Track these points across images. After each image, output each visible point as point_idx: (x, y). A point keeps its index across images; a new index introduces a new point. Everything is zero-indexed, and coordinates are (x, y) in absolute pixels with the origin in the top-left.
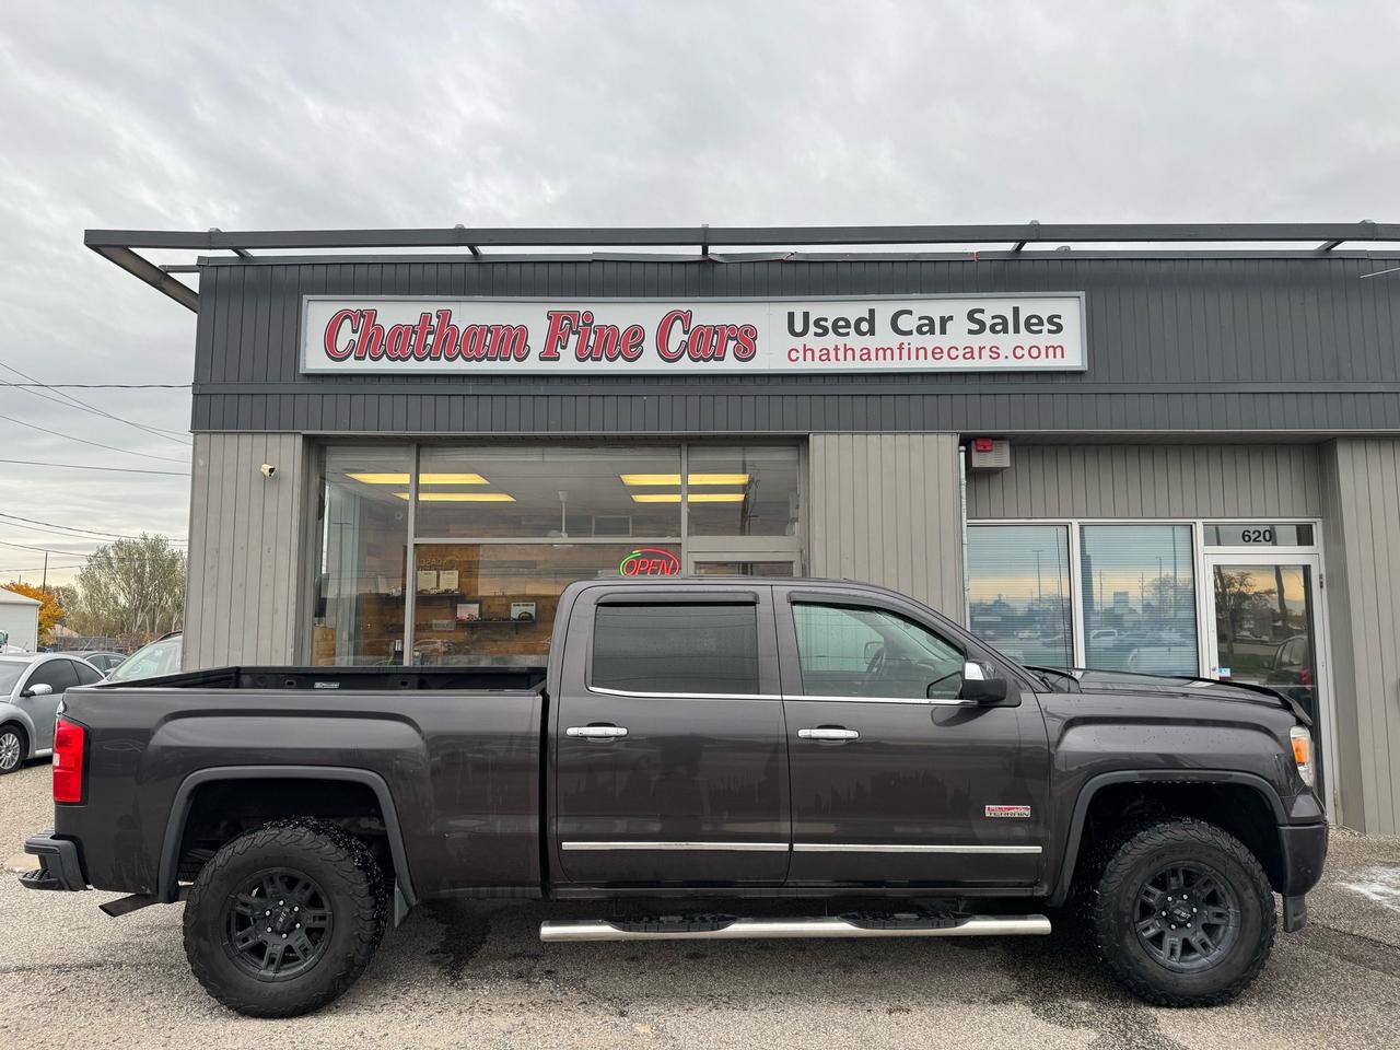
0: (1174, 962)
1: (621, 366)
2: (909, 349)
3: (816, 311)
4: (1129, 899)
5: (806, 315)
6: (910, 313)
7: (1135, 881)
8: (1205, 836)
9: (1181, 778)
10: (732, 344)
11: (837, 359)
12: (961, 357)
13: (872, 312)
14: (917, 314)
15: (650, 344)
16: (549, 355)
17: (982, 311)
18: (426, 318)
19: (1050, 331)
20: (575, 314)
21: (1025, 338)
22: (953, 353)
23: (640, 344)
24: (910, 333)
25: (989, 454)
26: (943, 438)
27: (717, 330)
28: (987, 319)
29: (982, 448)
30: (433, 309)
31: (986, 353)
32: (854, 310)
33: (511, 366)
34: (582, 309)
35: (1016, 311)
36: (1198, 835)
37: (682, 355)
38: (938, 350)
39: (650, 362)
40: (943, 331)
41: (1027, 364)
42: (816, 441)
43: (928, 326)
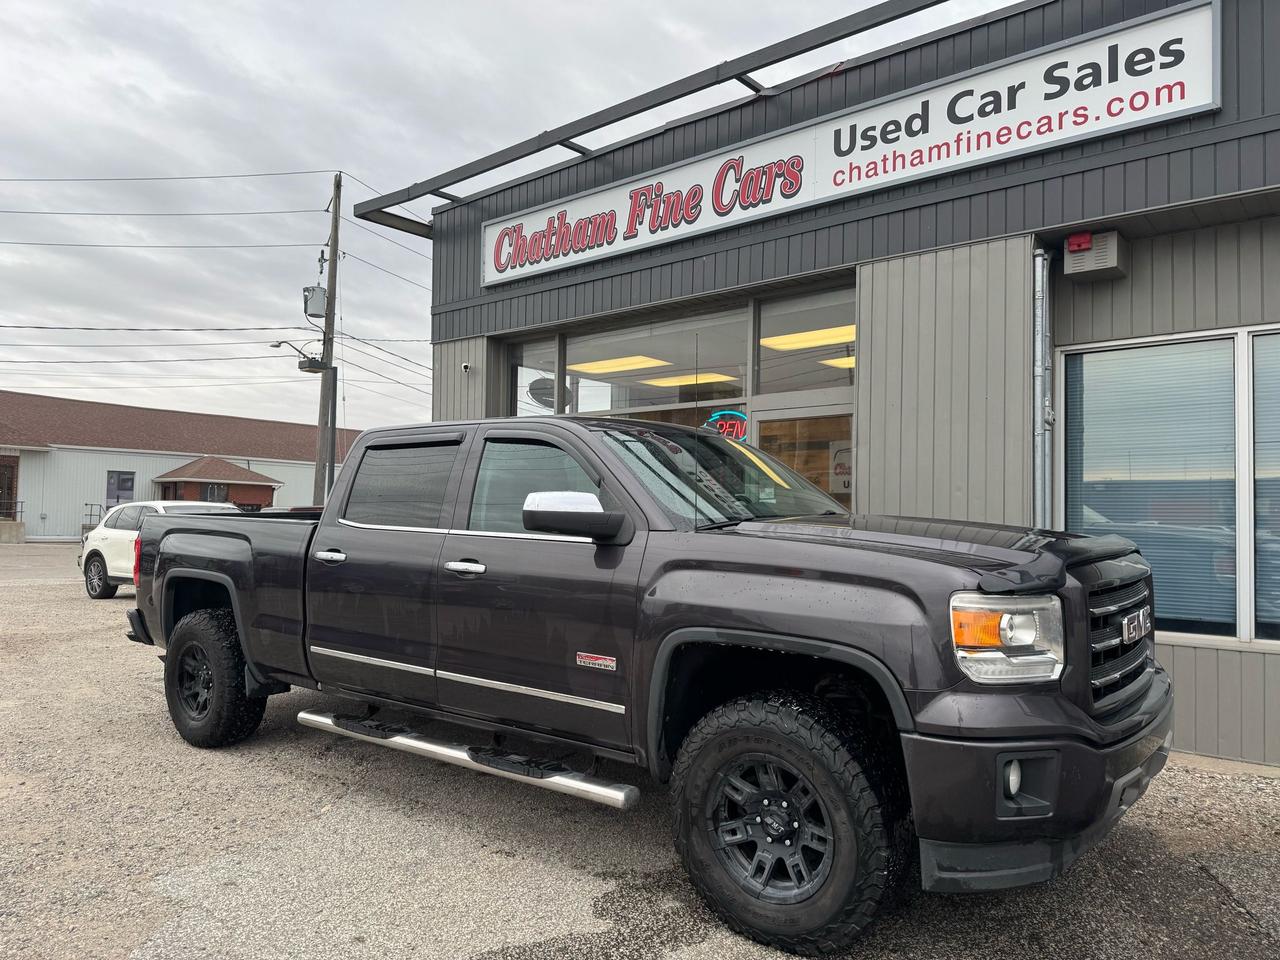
0: (757, 884)
1: (684, 230)
2: (969, 138)
3: (863, 121)
4: (697, 787)
5: (853, 129)
6: (970, 93)
7: (704, 766)
8: (789, 725)
9: (765, 644)
10: (779, 181)
11: (885, 172)
12: (1034, 133)
13: (925, 105)
14: (978, 94)
15: (707, 203)
16: (631, 234)
17: (1064, 65)
18: (551, 221)
19: (1164, 66)
20: (649, 188)
21: (1127, 84)
22: (1024, 130)
23: (698, 204)
24: (970, 118)
25: (1086, 254)
26: (1012, 243)
27: (765, 171)
28: (1071, 74)
29: (1076, 248)
30: (554, 213)
31: (1068, 119)
32: (903, 109)
33: (605, 251)
34: (654, 182)
35: (1113, 51)
36: (780, 721)
37: (734, 205)
38: (1005, 132)
39: (708, 221)
40: (1012, 105)
41: (1129, 119)
42: (864, 274)
43: (994, 103)
